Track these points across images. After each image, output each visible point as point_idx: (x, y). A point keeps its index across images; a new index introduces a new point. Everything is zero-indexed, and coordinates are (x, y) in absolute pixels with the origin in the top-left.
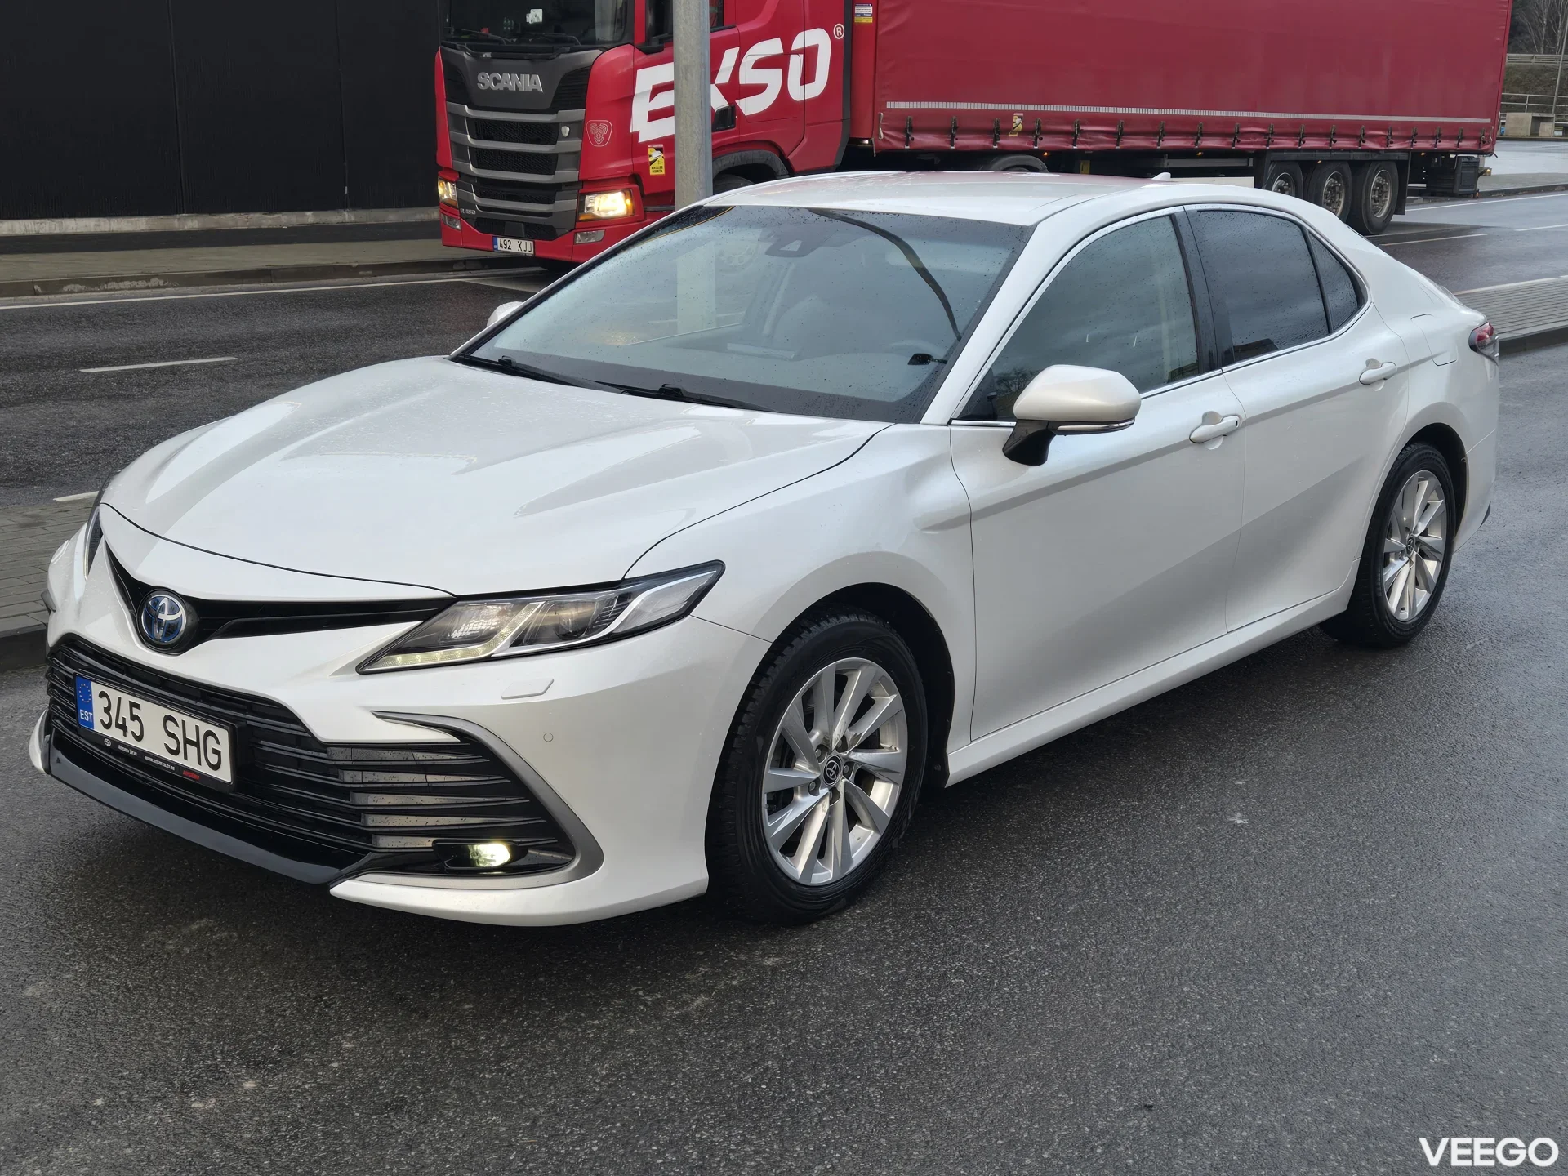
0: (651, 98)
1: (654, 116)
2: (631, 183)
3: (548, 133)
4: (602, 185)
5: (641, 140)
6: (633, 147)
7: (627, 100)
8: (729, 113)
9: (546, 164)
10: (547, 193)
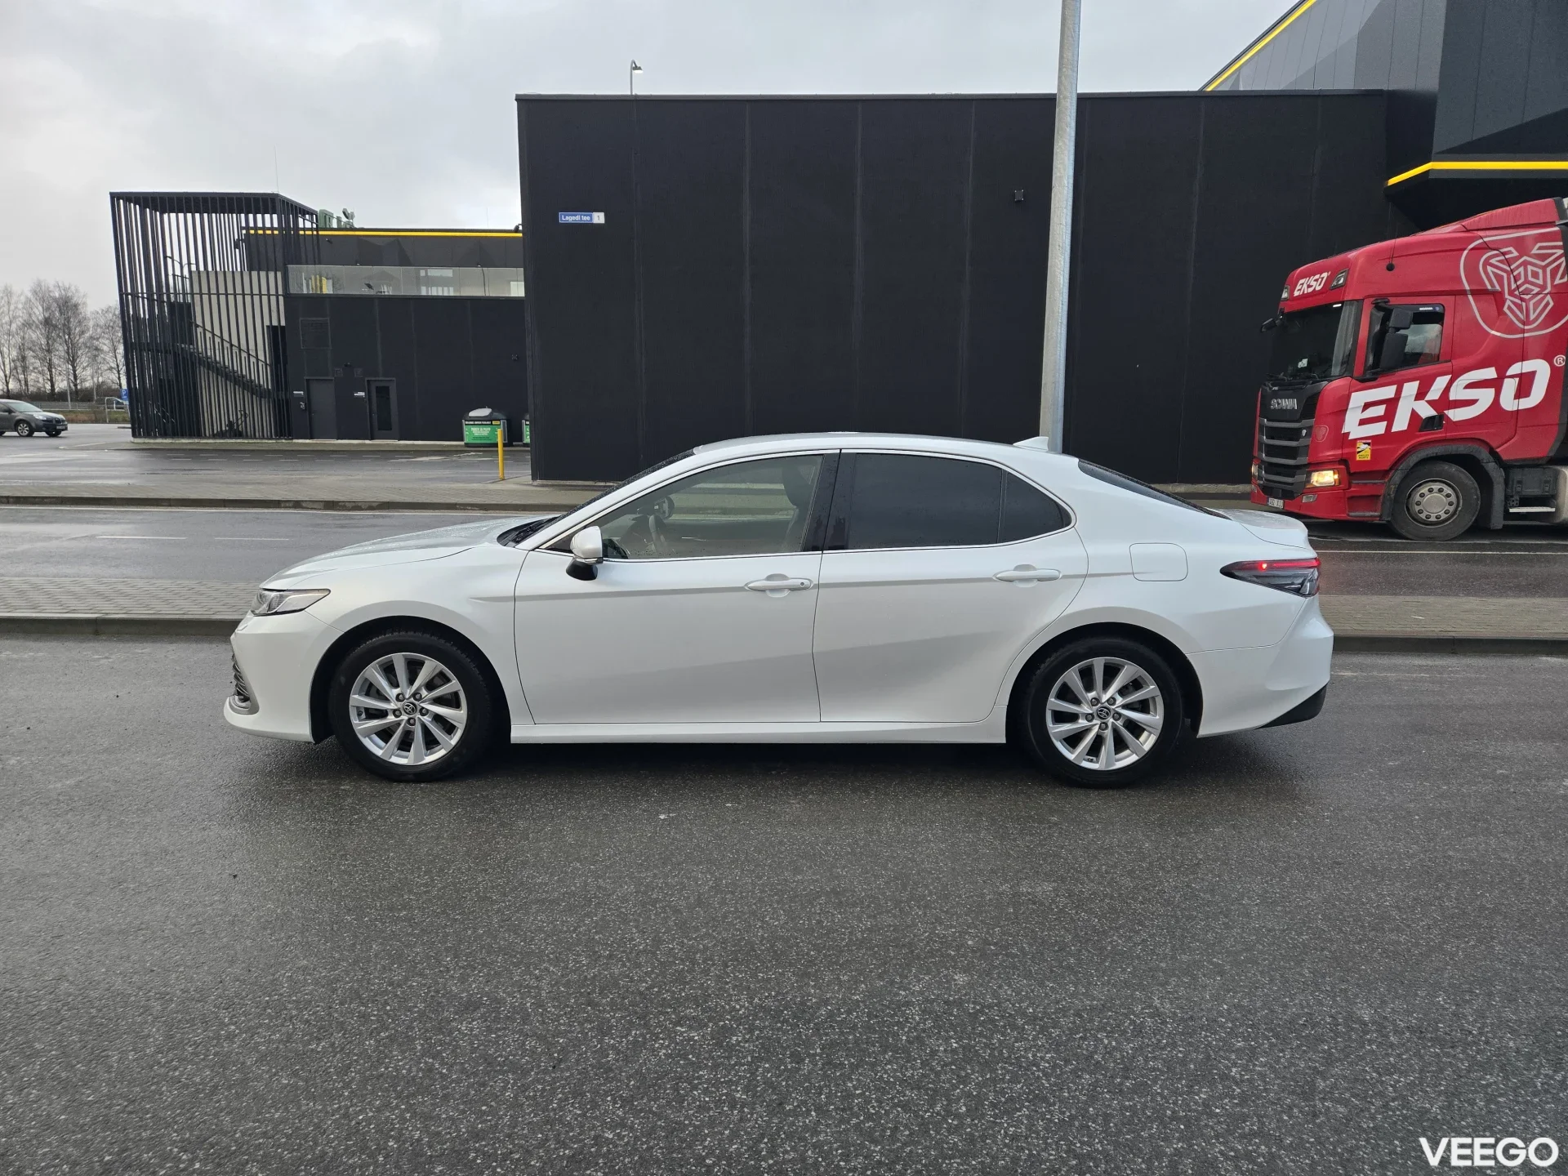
0: (1363, 411)
1: (1363, 422)
2: (1340, 464)
3: (1294, 434)
4: (1320, 466)
5: (1351, 437)
6: (1345, 442)
7: (1343, 412)
8: (1436, 420)
9: (1292, 453)
10: (1290, 471)
